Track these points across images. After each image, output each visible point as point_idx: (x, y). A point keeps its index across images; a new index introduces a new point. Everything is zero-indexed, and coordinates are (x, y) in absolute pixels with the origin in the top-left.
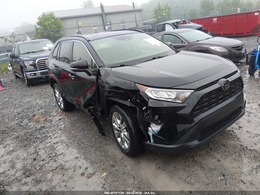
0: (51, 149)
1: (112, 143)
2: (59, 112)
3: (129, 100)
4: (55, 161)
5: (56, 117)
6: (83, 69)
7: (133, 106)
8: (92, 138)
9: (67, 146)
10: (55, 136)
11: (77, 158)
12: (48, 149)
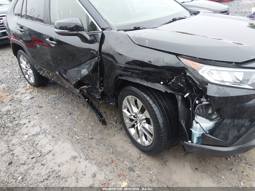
0: (32, 145)
1: (117, 133)
2: (28, 88)
3: (162, 83)
4: (42, 164)
5: (26, 95)
6: (76, 32)
7: (169, 91)
8: (86, 126)
9: (54, 139)
10: (32, 123)
11: (75, 158)
12: (27, 144)
